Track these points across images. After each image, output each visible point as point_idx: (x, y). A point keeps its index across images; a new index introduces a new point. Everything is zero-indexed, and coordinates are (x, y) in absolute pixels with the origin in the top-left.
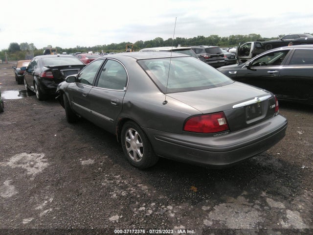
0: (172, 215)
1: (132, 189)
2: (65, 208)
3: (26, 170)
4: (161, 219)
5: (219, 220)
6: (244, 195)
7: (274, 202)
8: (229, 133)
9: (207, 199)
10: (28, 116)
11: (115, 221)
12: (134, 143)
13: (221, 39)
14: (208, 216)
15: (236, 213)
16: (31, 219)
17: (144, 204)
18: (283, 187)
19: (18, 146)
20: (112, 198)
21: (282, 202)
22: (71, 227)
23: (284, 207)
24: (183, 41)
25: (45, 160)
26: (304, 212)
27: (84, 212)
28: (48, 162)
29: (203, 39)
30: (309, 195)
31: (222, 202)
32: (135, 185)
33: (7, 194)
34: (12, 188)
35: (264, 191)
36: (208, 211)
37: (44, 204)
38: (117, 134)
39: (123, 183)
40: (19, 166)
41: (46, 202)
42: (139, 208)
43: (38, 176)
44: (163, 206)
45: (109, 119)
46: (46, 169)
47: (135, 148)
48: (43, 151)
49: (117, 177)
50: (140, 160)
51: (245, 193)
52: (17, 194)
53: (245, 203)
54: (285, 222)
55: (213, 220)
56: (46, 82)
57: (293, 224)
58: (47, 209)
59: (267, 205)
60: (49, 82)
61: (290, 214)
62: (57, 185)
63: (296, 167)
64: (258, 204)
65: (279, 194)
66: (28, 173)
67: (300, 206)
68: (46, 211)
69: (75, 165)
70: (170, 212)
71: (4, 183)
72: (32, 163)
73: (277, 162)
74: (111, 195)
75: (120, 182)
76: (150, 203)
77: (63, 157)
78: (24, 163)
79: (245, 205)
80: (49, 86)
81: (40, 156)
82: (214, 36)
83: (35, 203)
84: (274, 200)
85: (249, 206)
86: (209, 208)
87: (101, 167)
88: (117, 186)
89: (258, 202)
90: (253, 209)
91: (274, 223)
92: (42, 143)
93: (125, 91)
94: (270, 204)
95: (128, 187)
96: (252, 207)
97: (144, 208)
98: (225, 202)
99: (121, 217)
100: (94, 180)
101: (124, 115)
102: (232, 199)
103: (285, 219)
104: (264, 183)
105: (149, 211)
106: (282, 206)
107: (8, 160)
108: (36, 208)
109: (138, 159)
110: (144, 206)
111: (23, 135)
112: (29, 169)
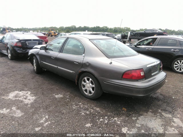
0: (119, 123)
1: (91, 110)
2: (57, 121)
3: (23, 101)
4: (114, 125)
5: (143, 124)
6: (150, 112)
7: (166, 114)
8: (145, 80)
9: (133, 114)
10: (8, 69)
11: (89, 127)
12: (88, 85)
13: (109, 29)
14: (137, 122)
15: (150, 120)
16: (40, 128)
17: (102, 118)
18: (167, 107)
19: (11, 87)
20: (82, 115)
21: (170, 114)
22: (66, 131)
23: (172, 117)
24: (88, 28)
25: (32, 95)
26: (181, 119)
27: (69, 123)
28: (35, 96)
29: (99, 28)
30: (181, 111)
31: (141, 115)
32: (92, 108)
33: (18, 115)
34: (19, 111)
35: (159, 109)
36: (136, 120)
37: (44, 120)
38: (76, 80)
39: (85, 107)
40: (17, 98)
41: (44, 118)
42: (99, 119)
43: (32, 104)
44: (112, 118)
45: (72, 72)
46: (35, 100)
47: (88, 88)
48: (28, 90)
49: (80, 104)
50: (92, 94)
51: (151, 110)
52: (24, 115)
53: (152, 115)
54: (174, 123)
55: (140, 124)
56: (16, 49)
57: (178, 124)
58: (47, 122)
59: (163, 116)
60: (19, 49)
61: (175, 120)
62: (46, 109)
63: (170, 97)
64: (159, 116)
65: (167, 111)
66: (25, 103)
67: (178, 116)
68: (47, 123)
69: (52, 98)
70: (117, 121)
71: (12, 108)
72: (25, 97)
73: (160, 95)
74: (81, 113)
75: (83, 107)
76: (104, 117)
77: (43, 94)
78: (19, 97)
79: (153, 116)
80: (18, 51)
81: (27, 93)
82: (105, 27)
83: (38, 119)
84: (166, 113)
85: (155, 117)
86: (136, 118)
87: (68, 99)
88: (82, 108)
89: (158, 114)
90: (157, 118)
91: (169, 124)
92: (25, 85)
93: (84, 56)
94: (164, 115)
95: (88, 109)
96: (157, 117)
97: (102, 120)
98: (143, 115)
99: (92, 124)
100: (67, 105)
101: (83, 69)
102: (146, 114)
103: (174, 122)
104: (158, 105)
105: (106, 121)
106: (170, 116)
107: (8, 95)
108: (40, 122)
109: (90, 94)
110: (102, 119)
111: (10, 81)
112: (24, 100)
